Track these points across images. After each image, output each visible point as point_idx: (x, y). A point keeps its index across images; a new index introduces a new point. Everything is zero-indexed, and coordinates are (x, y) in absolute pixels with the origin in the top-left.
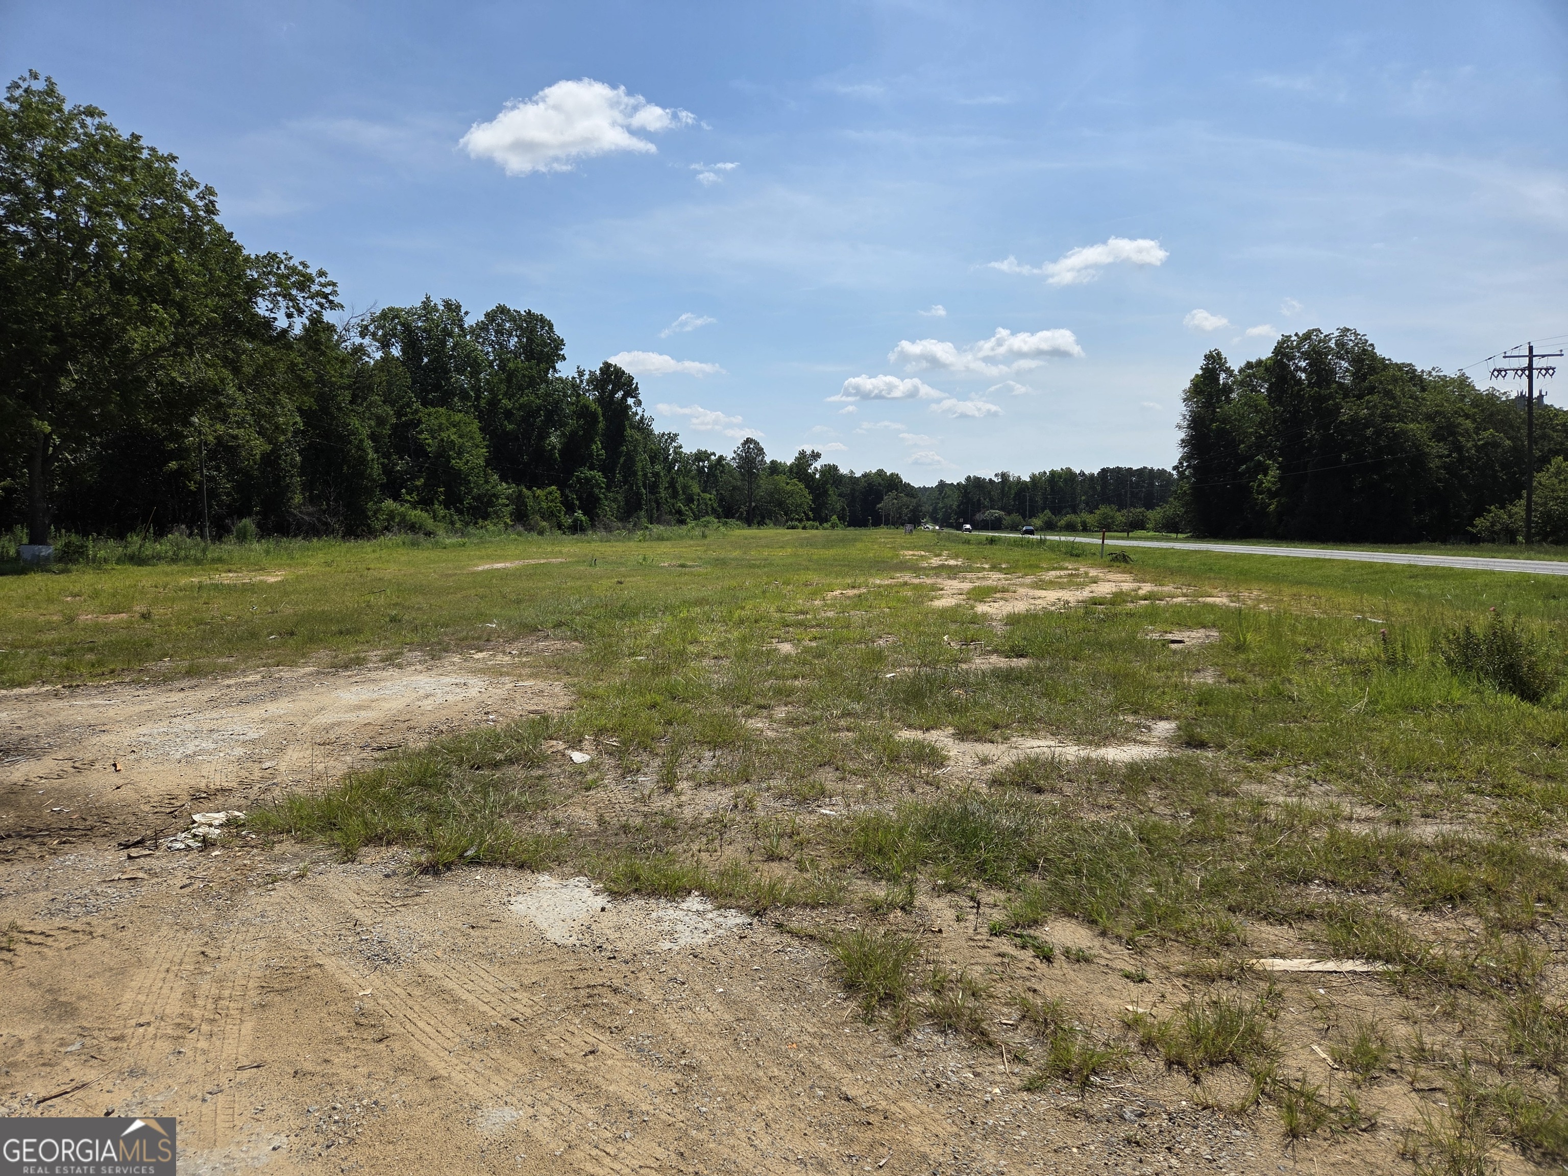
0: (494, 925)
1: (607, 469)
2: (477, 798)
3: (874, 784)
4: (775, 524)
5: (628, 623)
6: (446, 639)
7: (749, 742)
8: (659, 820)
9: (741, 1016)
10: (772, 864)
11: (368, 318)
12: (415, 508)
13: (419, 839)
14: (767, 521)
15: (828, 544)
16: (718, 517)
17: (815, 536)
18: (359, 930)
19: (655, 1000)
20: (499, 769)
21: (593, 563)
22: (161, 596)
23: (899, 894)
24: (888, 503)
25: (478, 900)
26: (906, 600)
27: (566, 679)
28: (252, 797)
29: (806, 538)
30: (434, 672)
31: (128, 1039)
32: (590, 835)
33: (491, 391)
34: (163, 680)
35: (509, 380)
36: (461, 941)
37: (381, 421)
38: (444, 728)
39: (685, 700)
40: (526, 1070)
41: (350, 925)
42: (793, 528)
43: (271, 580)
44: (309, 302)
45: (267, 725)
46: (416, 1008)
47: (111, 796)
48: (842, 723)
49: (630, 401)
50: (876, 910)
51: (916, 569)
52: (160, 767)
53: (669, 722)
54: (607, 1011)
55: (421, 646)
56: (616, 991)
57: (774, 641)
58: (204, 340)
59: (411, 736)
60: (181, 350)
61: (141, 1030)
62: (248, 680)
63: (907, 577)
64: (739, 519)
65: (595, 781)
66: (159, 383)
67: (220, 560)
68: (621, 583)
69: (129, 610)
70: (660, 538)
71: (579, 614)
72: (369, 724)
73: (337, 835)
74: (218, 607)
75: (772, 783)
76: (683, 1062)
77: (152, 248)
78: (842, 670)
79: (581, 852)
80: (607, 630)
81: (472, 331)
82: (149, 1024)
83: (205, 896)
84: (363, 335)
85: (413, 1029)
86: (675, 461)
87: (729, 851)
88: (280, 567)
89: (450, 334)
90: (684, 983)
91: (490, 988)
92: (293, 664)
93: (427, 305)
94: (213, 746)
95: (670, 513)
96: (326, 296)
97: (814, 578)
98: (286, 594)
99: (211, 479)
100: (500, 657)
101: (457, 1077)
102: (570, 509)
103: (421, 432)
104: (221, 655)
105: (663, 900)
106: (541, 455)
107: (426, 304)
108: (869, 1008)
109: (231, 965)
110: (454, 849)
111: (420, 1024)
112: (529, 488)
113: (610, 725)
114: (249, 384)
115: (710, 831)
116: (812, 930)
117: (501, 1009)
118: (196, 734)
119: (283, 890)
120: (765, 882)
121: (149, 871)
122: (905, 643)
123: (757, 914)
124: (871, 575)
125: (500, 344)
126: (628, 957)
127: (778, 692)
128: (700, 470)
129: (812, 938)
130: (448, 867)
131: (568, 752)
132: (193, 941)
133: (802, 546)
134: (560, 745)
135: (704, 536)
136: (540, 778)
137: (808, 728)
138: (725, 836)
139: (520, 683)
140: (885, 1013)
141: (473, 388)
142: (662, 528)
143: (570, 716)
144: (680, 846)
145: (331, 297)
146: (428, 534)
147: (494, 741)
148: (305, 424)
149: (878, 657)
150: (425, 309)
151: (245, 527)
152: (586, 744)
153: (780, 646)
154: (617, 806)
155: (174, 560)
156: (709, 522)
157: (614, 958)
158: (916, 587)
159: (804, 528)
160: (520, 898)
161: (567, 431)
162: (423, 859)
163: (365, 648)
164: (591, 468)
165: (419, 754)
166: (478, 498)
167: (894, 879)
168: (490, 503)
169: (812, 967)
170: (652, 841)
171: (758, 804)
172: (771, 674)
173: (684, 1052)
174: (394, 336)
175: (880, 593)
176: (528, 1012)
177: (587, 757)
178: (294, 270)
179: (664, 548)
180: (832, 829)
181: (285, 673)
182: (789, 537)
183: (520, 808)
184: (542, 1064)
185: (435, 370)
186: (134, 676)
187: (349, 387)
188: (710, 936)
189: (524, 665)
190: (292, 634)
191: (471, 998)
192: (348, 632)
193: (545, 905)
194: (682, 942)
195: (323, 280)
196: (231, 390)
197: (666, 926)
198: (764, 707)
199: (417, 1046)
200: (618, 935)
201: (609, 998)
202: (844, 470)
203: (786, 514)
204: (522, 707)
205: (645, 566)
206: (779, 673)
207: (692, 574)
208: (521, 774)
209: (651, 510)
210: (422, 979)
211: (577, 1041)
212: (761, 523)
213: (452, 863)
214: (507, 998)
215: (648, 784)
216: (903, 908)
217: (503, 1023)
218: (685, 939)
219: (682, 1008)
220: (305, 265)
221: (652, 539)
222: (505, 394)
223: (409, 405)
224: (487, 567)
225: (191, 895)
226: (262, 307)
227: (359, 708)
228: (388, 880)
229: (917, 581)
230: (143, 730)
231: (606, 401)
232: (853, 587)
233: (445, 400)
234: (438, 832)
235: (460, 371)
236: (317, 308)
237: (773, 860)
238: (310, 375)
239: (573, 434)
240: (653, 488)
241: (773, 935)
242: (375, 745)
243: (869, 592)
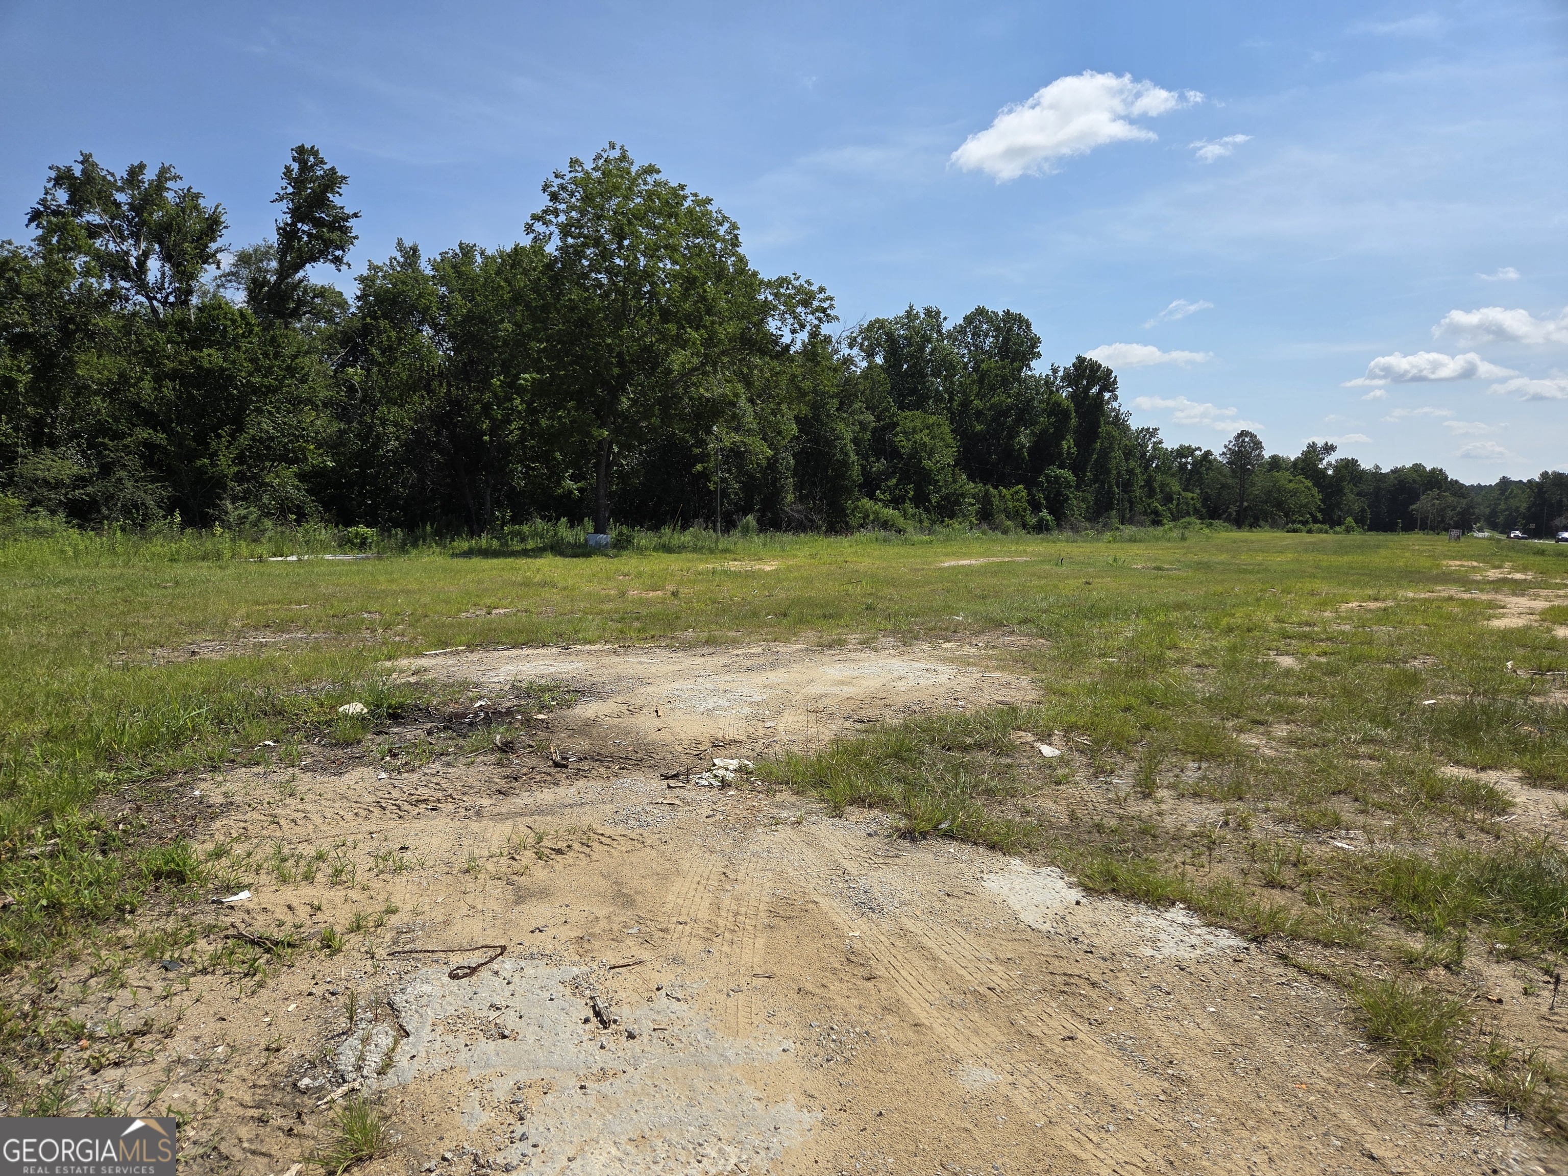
0: (968, 897)
1: (1078, 468)
2: (949, 777)
3: (1407, 822)
4: (1272, 527)
5: (1098, 624)
6: (916, 627)
7: (1241, 757)
8: (1137, 824)
9: (1238, 1041)
10: (1273, 891)
11: (857, 331)
12: (887, 506)
13: (897, 806)
14: (1262, 523)
15: (1342, 550)
16: (1201, 518)
17: (1323, 541)
18: (847, 878)
19: (1138, 1002)
20: (968, 753)
21: (1060, 562)
22: (685, 579)
23: (1444, 951)
24: (1425, 503)
25: (953, 871)
26: (1450, 617)
27: (1033, 674)
28: (758, 750)
29: (1311, 543)
30: (906, 657)
31: (671, 932)
32: (1062, 828)
33: (964, 393)
34: (688, 646)
35: (981, 381)
36: (938, 905)
37: (863, 426)
38: (917, 709)
39: (1164, 706)
40: (1004, 1039)
41: (840, 872)
42: (1295, 531)
43: (767, 568)
44: (810, 317)
45: (768, 690)
46: (899, 957)
47: (655, 736)
48: (1363, 749)
49: (1107, 395)
50: (1409, 962)
51: (1464, 582)
52: (688, 717)
53: (1147, 727)
54: (1086, 1003)
55: (893, 633)
56: (1094, 985)
57: (1271, 653)
58: (726, 359)
59: (887, 712)
60: (708, 368)
61: (681, 927)
62: (752, 651)
63: (1454, 591)
64: (1227, 520)
65: (1066, 777)
66: (691, 399)
67: (726, 551)
68: (1088, 583)
69: (662, 588)
70: (1132, 540)
71: (1045, 612)
72: (851, 698)
73: (826, 792)
74: (729, 591)
75: (1271, 805)
76: (1170, 1072)
77: (690, 282)
78: (1362, 691)
79: (1053, 844)
80: (1076, 630)
81: (950, 335)
82: (686, 923)
83: (724, 827)
84: (851, 346)
85: (896, 975)
86: (1153, 458)
87: (1219, 870)
88: (775, 558)
89: (929, 340)
90: (1169, 994)
91: (966, 954)
92: (787, 641)
93: (910, 315)
94: (727, 704)
95: (1145, 513)
96: (824, 310)
97: (1324, 588)
98: (780, 581)
99: (723, 480)
100: (966, 648)
101: (939, 1029)
102: (1036, 507)
103: (896, 435)
104: (730, 629)
105: (1143, 906)
106: (1009, 454)
107: (909, 313)
108: (1400, 1067)
109: (746, 888)
110: (930, 820)
111: (902, 972)
112: (996, 487)
113: (1081, 723)
114: (759, 397)
115: (1195, 845)
116: (1324, 969)
117: (979, 975)
118: (714, 692)
119: (784, 833)
120: (1265, 907)
121: (683, 800)
122: (1450, 667)
123: (1254, 939)
124: (1401, 587)
125: (976, 346)
126: (1106, 955)
127: (1278, 708)
128: (1183, 467)
129: (1325, 977)
130: (924, 835)
131: (1038, 745)
132: (716, 863)
133: (1306, 551)
134: (1030, 738)
135: (1183, 538)
136: (1009, 766)
137: (1317, 751)
138: (1214, 853)
139: (988, 674)
140: (1422, 1077)
141: (946, 390)
142: (1134, 528)
143: (1039, 710)
144: (1161, 855)
145: (829, 311)
146: (899, 531)
147: (963, 724)
148: (800, 431)
149: (1413, 679)
150: (907, 317)
151: (748, 523)
152: (1055, 739)
153: (1280, 659)
154: (1089, 804)
155: (695, 549)
156: (1189, 524)
157: (1091, 952)
158: (1464, 603)
159: (1310, 531)
160: (992, 876)
161: (1037, 429)
162: (901, 825)
163: (845, 631)
164: (1061, 467)
165: (894, 730)
166: (946, 498)
167: (1435, 933)
168: (957, 503)
169: (1325, 1009)
170: (1129, 845)
171: (1253, 823)
172: (1268, 688)
173: (1171, 1062)
174: (879, 345)
175: (1412, 607)
176: (1004, 985)
177: (1057, 752)
178: (799, 290)
179: (1136, 549)
180: (1349, 864)
181: (781, 648)
182: (1289, 541)
183: (989, 792)
184: (1020, 1037)
185: (912, 376)
186: (668, 641)
187: (836, 396)
188: (1198, 952)
189: (990, 657)
190: (785, 615)
191: (949, 960)
192: (831, 616)
193: (1018, 888)
194: (1166, 952)
195: (821, 296)
196: (742, 402)
197: (1147, 933)
198: (1261, 723)
199: (901, 992)
200: (1094, 931)
201: (1086, 990)
202: (1366, 465)
203: (1286, 515)
204: (990, 696)
205: (1116, 568)
206: (1278, 688)
207: (1169, 577)
208: (991, 760)
209: (1124, 510)
210: (904, 933)
211: (1054, 1023)
212: (1254, 525)
213: (927, 832)
214: (983, 968)
215: (1124, 787)
216: (1447, 967)
217: (982, 990)
218: (1169, 949)
219: (1168, 1018)
220: (809, 283)
221: (1123, 540)
222: (977, 395)
223: (887, 409)
224: (953, 563)
225: (714, 824)
226: (772, 325)
227: (843, 683)
228: (871, 839)
229: (1466, 596)
230: (676, 685)
231: (1081, 398)
232: (1376, 600)
233: (919, 404)
234: (915, 802)
235: (936, 374)
236: (816, 322)
237: (1273, 887)
238: (807, 385)
239: (1044, 432)
240: (1127, 486)
241: (1275, 965)
242: (856, 717)
243: (1398, 606)
